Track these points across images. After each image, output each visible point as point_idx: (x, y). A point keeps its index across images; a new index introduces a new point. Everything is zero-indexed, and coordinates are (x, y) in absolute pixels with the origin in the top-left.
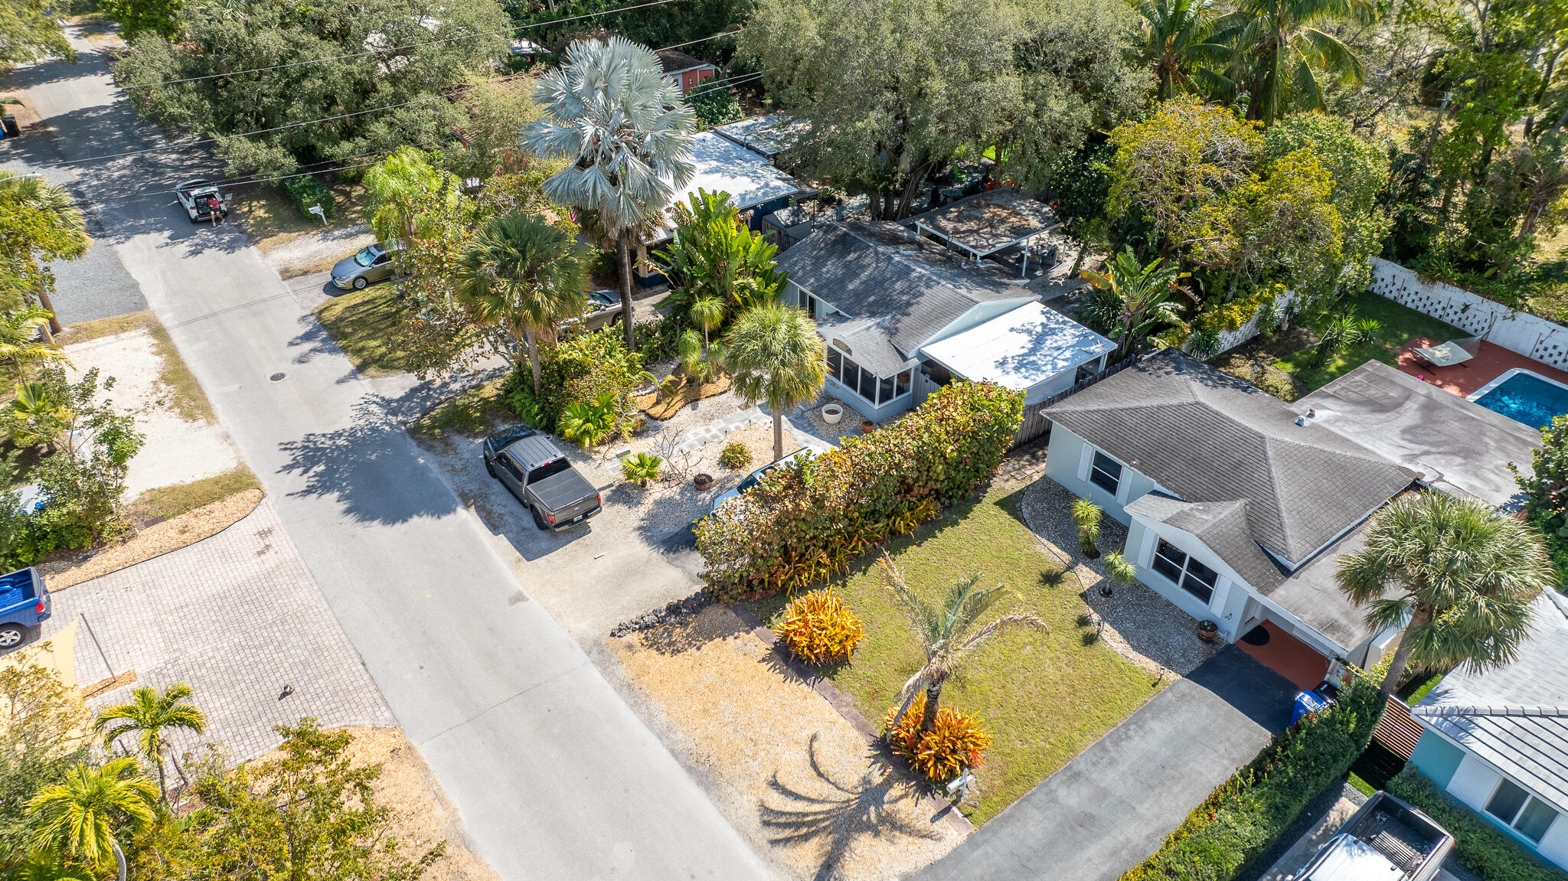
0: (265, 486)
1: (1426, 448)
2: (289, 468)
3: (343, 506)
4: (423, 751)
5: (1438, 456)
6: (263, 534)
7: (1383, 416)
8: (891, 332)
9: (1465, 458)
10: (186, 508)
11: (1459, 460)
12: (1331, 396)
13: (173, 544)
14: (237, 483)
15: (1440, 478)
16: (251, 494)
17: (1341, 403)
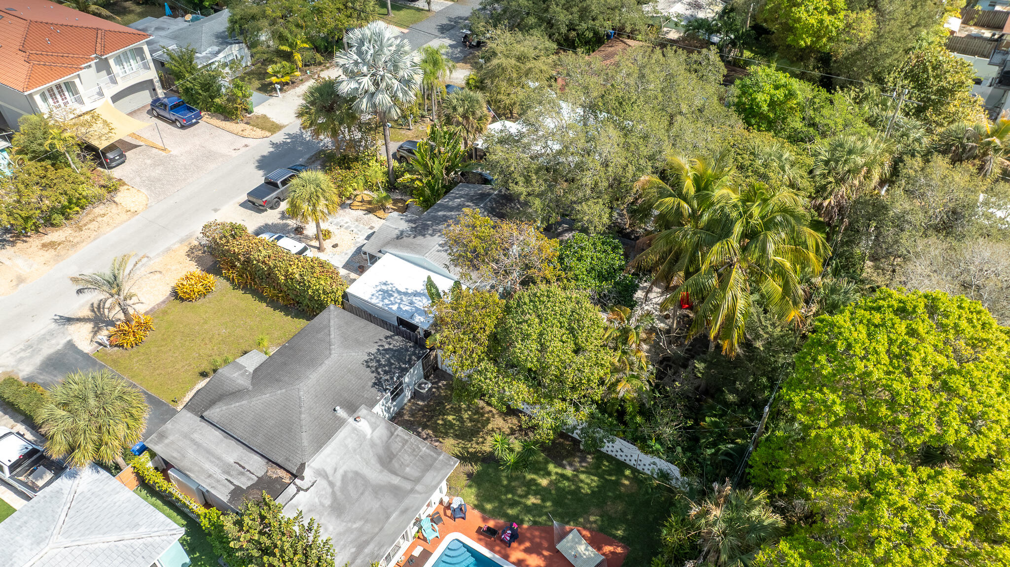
0: (275, 135)
1: (338, 484)
2: (288, 135)
3: (265, 153)
4: (137, 217)
5: (329, 490)
6: (246, 146)
7: (373, 461)
8: (400, 236)
9: (331, 506)
10: (257, 126)
11: (327, 502)
12: (392, 434)
13: (235, 132)
14: (274, 128)
15: (299, 489)
16: (268, 134)
17: (385, 438)
